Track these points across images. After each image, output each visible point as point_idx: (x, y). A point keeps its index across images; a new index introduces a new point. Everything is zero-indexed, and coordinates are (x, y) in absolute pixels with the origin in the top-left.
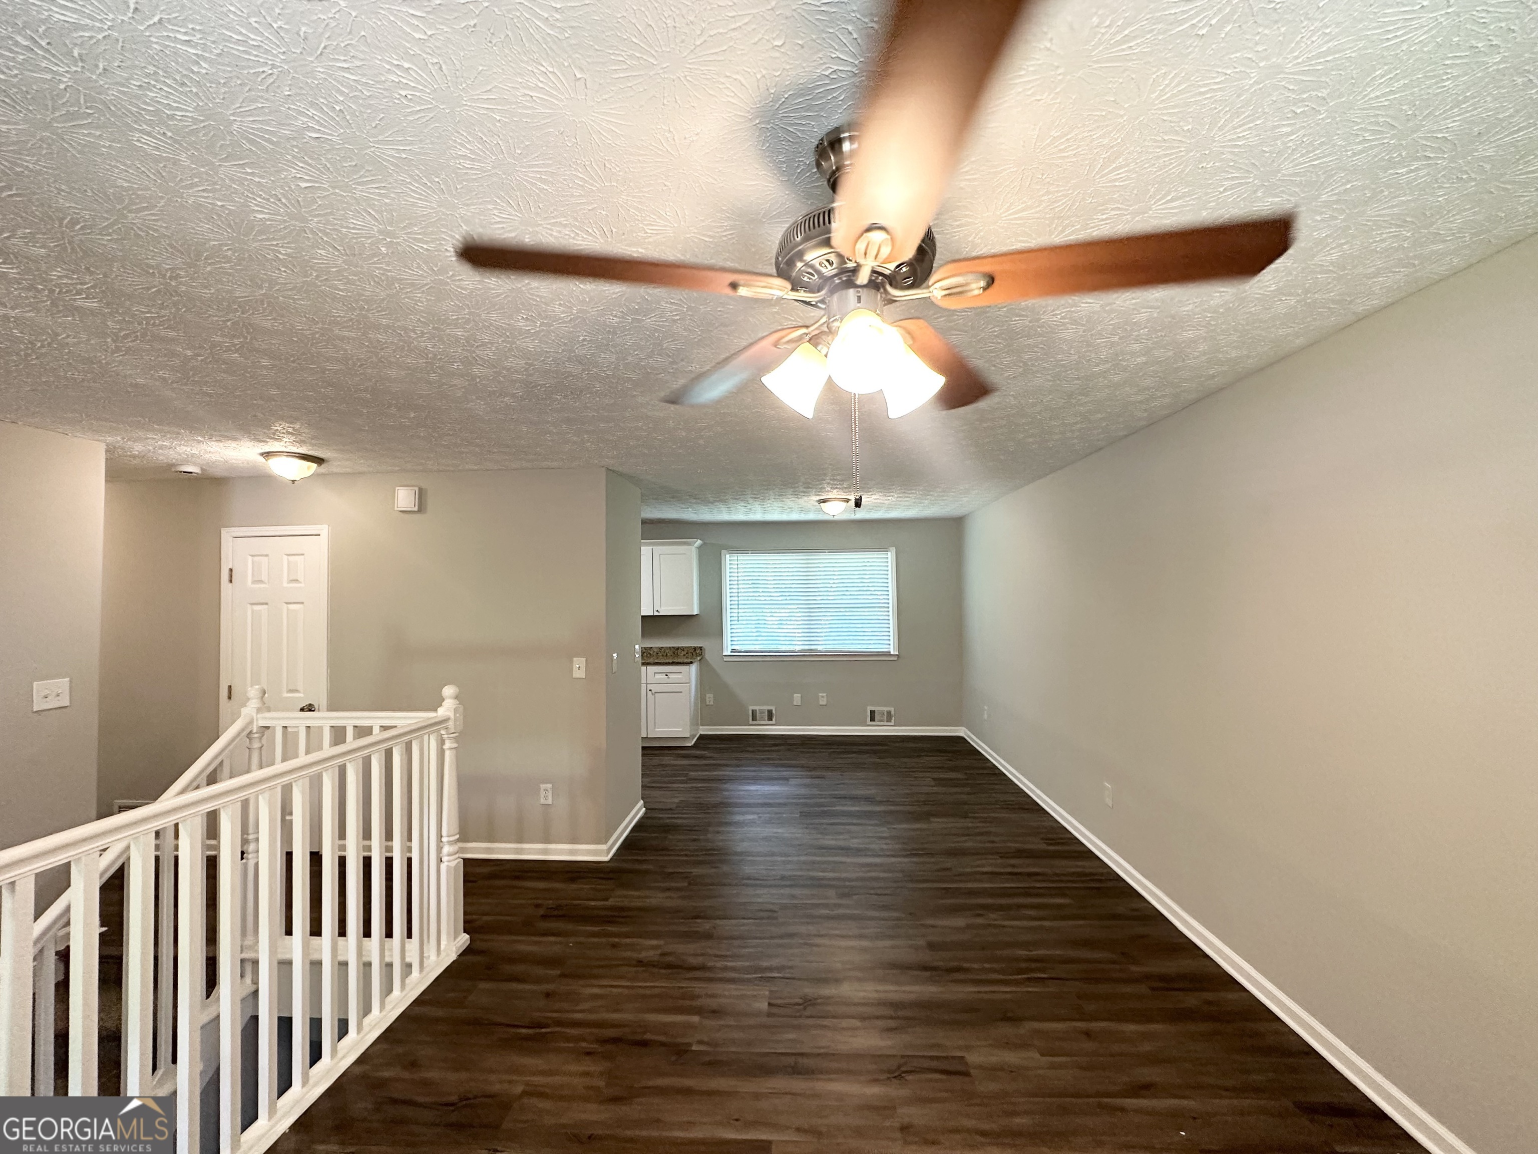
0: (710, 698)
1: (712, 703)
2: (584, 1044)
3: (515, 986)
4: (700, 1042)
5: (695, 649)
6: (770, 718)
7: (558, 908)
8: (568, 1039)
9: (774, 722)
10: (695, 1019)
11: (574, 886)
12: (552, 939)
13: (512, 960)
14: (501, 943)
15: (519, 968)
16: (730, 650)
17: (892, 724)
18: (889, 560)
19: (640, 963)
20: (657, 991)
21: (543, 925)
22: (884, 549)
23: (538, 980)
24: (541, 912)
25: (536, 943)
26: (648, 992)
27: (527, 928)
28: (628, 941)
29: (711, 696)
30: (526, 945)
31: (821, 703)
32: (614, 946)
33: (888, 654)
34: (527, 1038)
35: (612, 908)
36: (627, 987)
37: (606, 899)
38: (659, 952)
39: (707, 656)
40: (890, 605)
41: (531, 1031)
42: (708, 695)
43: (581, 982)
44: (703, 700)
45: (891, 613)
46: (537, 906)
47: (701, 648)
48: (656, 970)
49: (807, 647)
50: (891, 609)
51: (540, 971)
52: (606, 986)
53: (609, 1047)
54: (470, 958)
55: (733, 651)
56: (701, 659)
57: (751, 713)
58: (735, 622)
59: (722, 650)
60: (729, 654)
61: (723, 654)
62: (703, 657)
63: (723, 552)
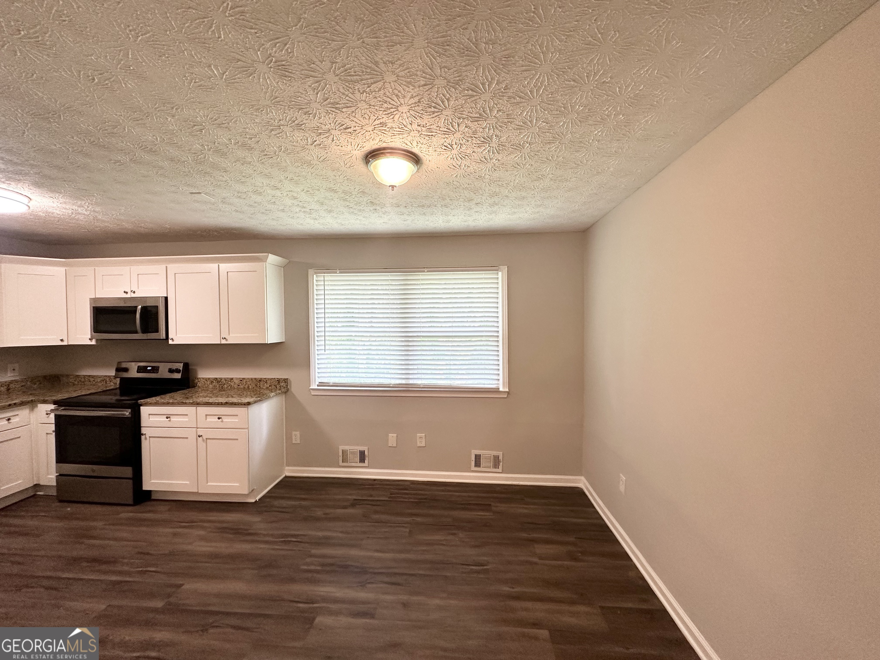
0: (296, 437)
1: (298, 442)
5: (279, 381)
6: (362, 459)
9: (366, 464)
16: (317, 383)
17: (500, 470)
18: (500, 281)
22: (493, 267)
29: (298, 433)
31: (419, 444)
33: (496, 391)
39: (294, 388)
40: (500, 334)
42: (294, 433)
44: (289, 438)
45: (500, 344)
47: (286, 381)
49: (404, 382)
50: (500, 339)
55: (321, 384)
56: (285, 393)
57: (341, 454)
58: (323, 352)
59: (309, 384)
60: (316, 387)
61: (311, 388)
62: (288, 390)
63: (311, 271)
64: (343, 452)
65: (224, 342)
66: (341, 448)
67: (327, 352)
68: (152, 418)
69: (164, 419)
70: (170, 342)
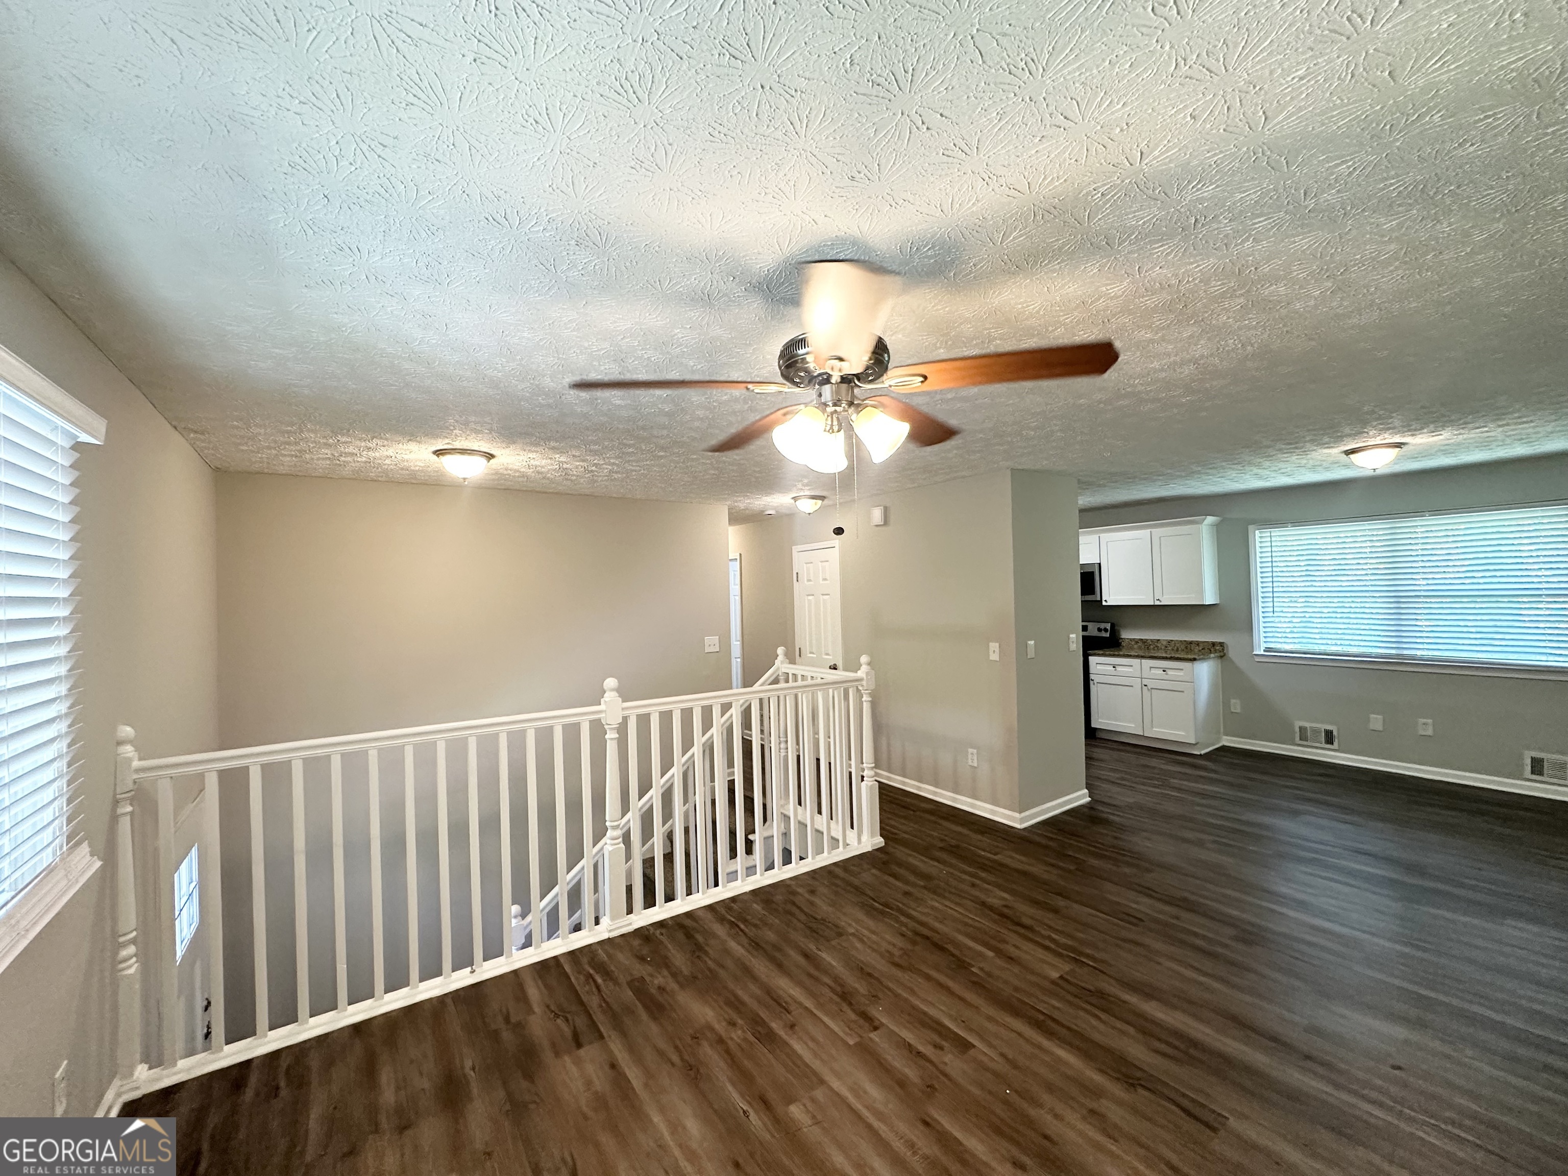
0: (1236, 705)
1: (1238, 711)
2: (904, 929)
3: (891, 880)
4: (981, 969)
5: (1214, 644)
6: (1329, 741)
7: (957, 847)
8: (897, 920)
9: (1336, 745)
10: (990, 954)
11: (979, 837)
12: (936, 864)
13: (900, 864)
14: (900, 852)
15: (902, 871)
16: (1263, 649)
19: (983, 904)
20: (976, 924)
21: (938, 854)
23: (907, 882)
24: (941, 845)
25: (923, 861)
26: (970, 922)
27: (926, 851)
28: (986, 886)
29: (1238, 702)
30: (917, 861)
31: (1423, 732)
32: (973, 885)
34: (876, 909)
35: (995, 861)
36: (960, 913)
37: (996, 854)
38: (1004, 903)
39: (1232, 653)
41: (881, 907)
42: (1233, 701)
43: (932, 896)
44: (1226, 704)
46: (942, 840)
47: (1221, 644)
48: (988, 912)
51: (912, 878)
52: (946, 906)
53: (918, 939)
54: (879, 854)
55: (1268, 650)
56: (1221, 657)
57: (1297, 730)
58: (1271, 614)
59: (1252, 648)
60: (1262, 653)
61: (1255, 653)
62: (1225, 655)
63: (1251, 528)
64: (1300, 728)
65: (1157, 603)
66: (1298, 724)
67: (1276, 614)
68: (1099, 667)
69: (1111, 668)
70: (1104, 603)
